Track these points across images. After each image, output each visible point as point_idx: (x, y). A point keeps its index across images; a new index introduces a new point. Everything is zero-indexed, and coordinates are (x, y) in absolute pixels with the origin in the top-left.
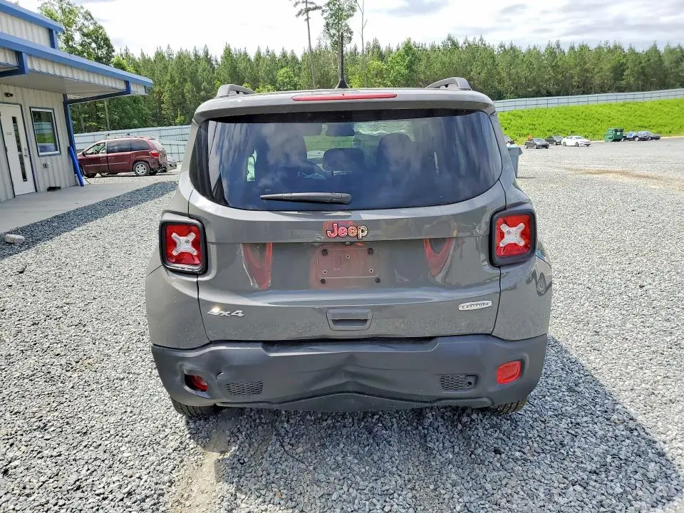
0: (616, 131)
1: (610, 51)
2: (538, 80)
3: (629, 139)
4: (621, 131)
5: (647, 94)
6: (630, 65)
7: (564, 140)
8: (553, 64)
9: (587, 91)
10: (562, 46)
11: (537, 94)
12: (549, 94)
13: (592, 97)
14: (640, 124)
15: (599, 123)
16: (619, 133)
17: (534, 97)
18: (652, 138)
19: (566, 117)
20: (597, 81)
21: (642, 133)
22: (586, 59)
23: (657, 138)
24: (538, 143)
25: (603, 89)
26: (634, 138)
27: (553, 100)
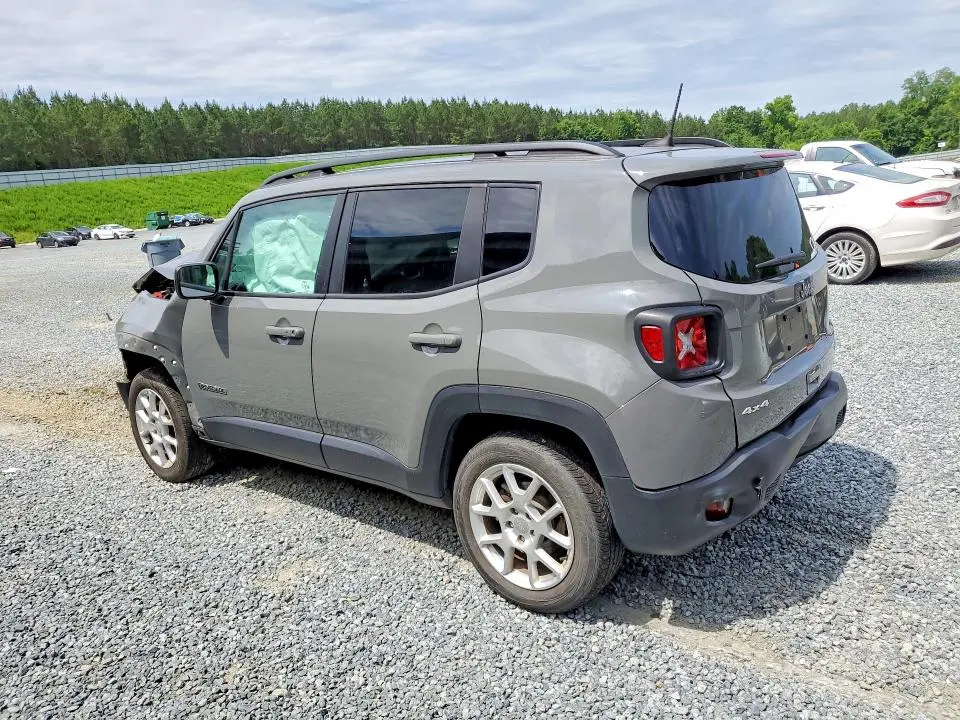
0: (159, 215)
1: (112, 107)
2: (17, 143)
3: (178, 225)
4: (166, 215)
5: (177, 166)
6: (143, 127)
7: (94, 232)
8: (35, 121)
9: (96, 160)
10: (38, 95)
11: (21, 166)
12: (40, 166)
13: (108, 170)
14: (182, 204)
15: (129, 205)
16: (163, 218)
17: (16, 170)
18: (205, 222)
19: (79, 198)
20: (105, 146)
21: (192, 216)
22: (83, 116)
23: (210, 222)
24: (60, 239)
25: (118, 160)
26: (184, 221)
27: (50, 175)
